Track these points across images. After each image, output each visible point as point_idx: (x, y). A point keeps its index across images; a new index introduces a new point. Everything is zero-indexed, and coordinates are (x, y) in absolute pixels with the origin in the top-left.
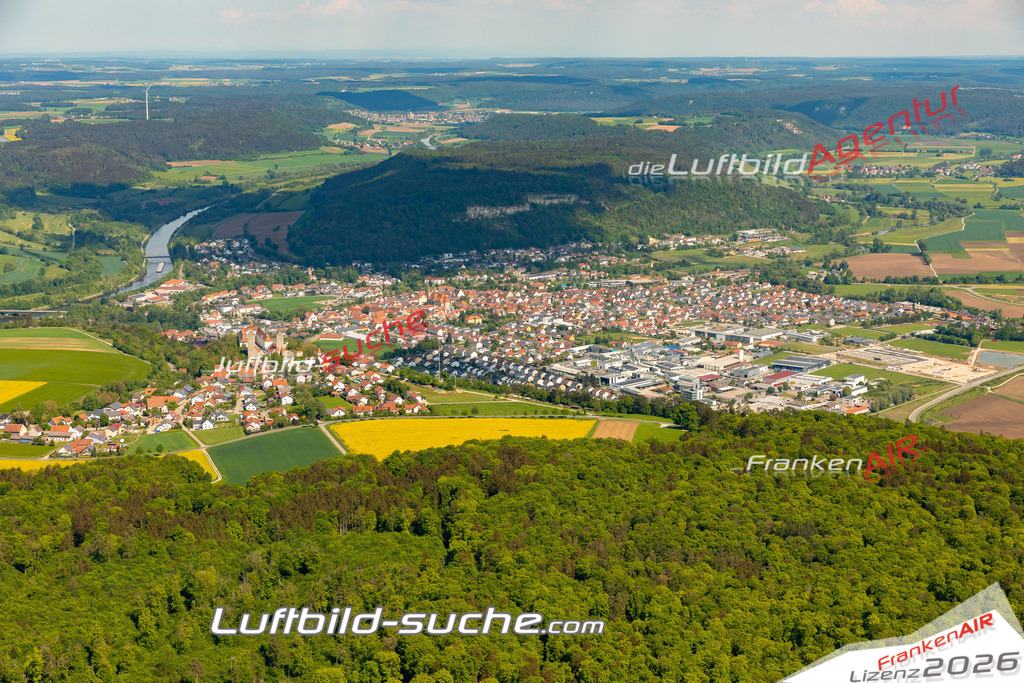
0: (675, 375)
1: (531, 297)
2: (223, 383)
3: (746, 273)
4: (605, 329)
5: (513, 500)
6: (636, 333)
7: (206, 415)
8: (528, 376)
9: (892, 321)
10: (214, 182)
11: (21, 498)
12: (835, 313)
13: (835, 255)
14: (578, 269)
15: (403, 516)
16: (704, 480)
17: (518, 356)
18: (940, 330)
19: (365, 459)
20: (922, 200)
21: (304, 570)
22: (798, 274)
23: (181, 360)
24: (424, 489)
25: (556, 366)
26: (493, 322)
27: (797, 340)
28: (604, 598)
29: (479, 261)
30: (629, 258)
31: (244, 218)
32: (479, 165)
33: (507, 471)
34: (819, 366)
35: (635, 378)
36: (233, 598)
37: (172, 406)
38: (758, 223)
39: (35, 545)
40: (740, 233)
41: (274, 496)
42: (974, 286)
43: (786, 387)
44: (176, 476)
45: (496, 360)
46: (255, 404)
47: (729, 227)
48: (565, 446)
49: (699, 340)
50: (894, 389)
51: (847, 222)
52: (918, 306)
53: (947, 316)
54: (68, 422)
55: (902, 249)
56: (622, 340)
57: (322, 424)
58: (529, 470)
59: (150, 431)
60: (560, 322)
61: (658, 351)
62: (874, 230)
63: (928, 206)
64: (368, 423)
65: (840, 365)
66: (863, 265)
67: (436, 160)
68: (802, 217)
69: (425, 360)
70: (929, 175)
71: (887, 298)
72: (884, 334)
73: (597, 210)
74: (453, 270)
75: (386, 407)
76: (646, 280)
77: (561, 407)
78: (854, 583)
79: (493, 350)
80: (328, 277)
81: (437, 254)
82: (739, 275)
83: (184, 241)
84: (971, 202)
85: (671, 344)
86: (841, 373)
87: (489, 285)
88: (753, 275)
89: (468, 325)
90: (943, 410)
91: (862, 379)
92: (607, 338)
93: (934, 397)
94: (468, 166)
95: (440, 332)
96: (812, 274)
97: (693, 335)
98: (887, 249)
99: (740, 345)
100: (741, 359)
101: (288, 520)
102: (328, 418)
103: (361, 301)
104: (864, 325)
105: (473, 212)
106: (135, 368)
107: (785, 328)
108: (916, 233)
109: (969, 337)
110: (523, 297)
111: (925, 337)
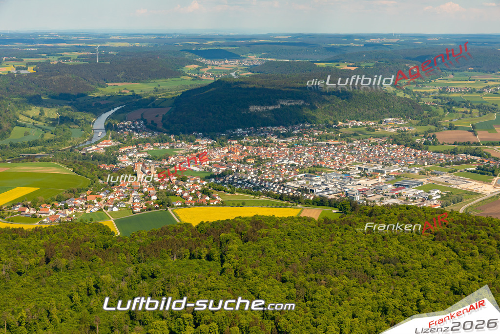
0: (347, 188)
1: (279, 150)
2: (125, 188)
3: (385, 139)
4: (314, 166)
5: (255, 245)
6: (329, 168)
7: (115, 204)
8: (274, 188)
9: (456, 163)
10: (128, 93)
11: (22, 241)
12: (428, 159)
13: (430, 131)
14: (303, 137)
15: (202, 252)
16: (348, 237)
17: (271, 179)
18: (479, 168)
19: (188, 225)
20: (475, 105)
21: (153, 276)
22: (411, 140)
24: (213, 240)
25: (289, 184)
26: (259, 162)
27: (408, 172)
28: (294, 291)
29: (254, 133)
30: (328, 132)
31: (142, 110)
32: (257, 86)
33: (254, 231)
34: (418, 185)
35: (327, 189)
36: (117, 288)
37: (99, 200)
38: (393, 115)
39: (27, 263)
40: (384, 120)
41: (142, 242)
42: (498, 147)
43: (400, 194)
44: (97, 232)
45: (259, 180)
46: (138, 199)
47: (379, 117)
48: (283, 220)
49: (360, 172)
50: (454, 196)
51: (437, 115)
52: (469, 156)
53: (483, 161)
54: (49, 207)
55: (464, 129)
56: (322, 171)
57: (170, 209)
58: (264, 231)
59: (88, 211)
60: (292, 162)
61: (339, 177)
62: (451, 119)
63: (478, 107)
64: (192, 209)
65: (428, 184)
66: (444, 136)
67: (236, 83)
68: (415, 112)
69: (225, 180)
70: (480, 92)
71: (454, 152)
72: (451, 170)
73: (313, 108)
74: (242, 137)
75: (201, 201)
76: (336, 142)
77: (285, 202)
78: (415, 286)
79: (259, 175)
80: (181, 139)
81: (234, 129)
82: (382, 140)
83: (112, 121)
85: (346, 174)
86: (427, 189)
87: (259, 144)
88: (389, 140)
89: (247, 163)
90: (477, 207)
91: (438, 191)
92: (314, 171)
93: (473, 200)
94: (251, 86)
95: (234, 167)
96: (418, 140)
97: (357, 169)
98: (456, 128)
99: (379, 174)
100: (380, 181)
101: (148, 252)
102: (173, 206)
103: (196, 151)
104: (441, 165)
105: (252, 108)
106: (83, 182)
107: (403, 166)
108: (472, 120)
109: (493, 172)
110: (275, 150)
111: (471, 171)
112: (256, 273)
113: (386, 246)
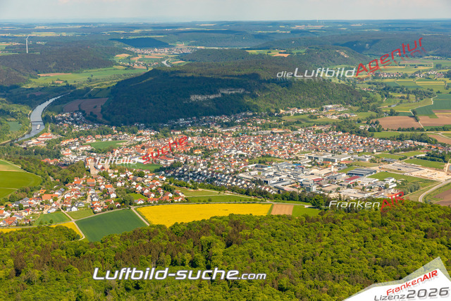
0: (300, 179)
1: (225, 140)
2: (80, 186)
3: (329, 127)
4: (263, 156)
5: (241, 248)
6: (279, 158)
7: (73, 203)
8: (227, 180)
9: (404, 150)
10: (62, 84)
12: (376, 146)
13: (372, 117)
14: (246, 126)
15: (185, 258)
16: (336, 236)
17: (221, 170)
18: (428, 155)
19: (160, 227)
20: (411, 90)
21: (137, 287)
22: (355, 127)
23: (56, 175)
24: (194, 243)
25: (241, 175)
26: (207, 153)
27: (359, 160)
29: (197, 122)
30: (271, 120)
31: (78, 102)
32: (194, 74)
33: (235, 233)
34: (371, 173)
35: (281, 180)
37: (55, 199)
38: (333, 102)
40: (324, 107)
41: (116, 247)
42: (442, 132)
43: (356, 184)
45: (210, 172)
46: (97, 198)
47: (319, 104)
48: (262, 219)
49: (310, 161)
50: (409, 185)
51: (376, 101)
52: (416, 142)
53: (431, 147)
54: (3, 208)
55: (404, 114)
56: (272, 161)
57: (133, 208)
58: (247, 232)
59: (45, 212)
60: (240, 152)
61: (291, 166)
62: (389, 104)
63: (414, 93)
64: (156, 207)
65: (381, 172)
66: (385, 122)
68: (354, 99)
69: (175, 173)
72: (401, 157)
73: (254, 96)
74: (185, 127)
75: (164, 198)
76: (281, 131)
77: (253, 198)
79: (208, 167)
80: (123, 131)
81: (176, 119)
82: (326, 128)
83: (49, 113)
84: (435, 90)
85: (297, 163)
86: (383, 176)
87: (203, 134)
88: (333, 127)
89: (195, 155)
90: (436, 194)
92: (264, 161)
93: (430, 188)
94: (189, 75)
95: (181, 158)
96: (362, 127)
97: (307, 158)
98: (397, 114)
99: (331, 163)
100: (332, 170)
101: (126, 260)
102: (136, 205)
103: (140, 143)
104: (390, 152)
105: (194, 98)
106: (33, 180)
107: (352, 154)
108: (410, 106)
109: (443, 158)
110: (221, 140)
111: (421, 158)
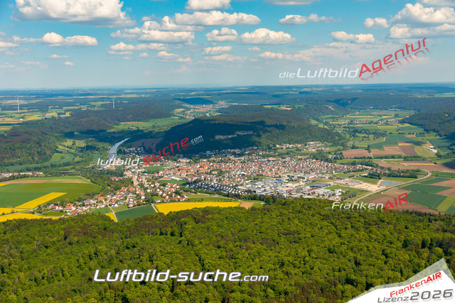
0: (278, 189)
1: (235, 165)
3: (308, 156)
4: (257, 175)
5: (203, 225)
6: (268, 176)
7: (116, 203)
8: (229, 190)
9: (354, 171)
10: (135, 129)
11: (49, 226)
13: (339, 150)
14: (252, 156)
15: (168, 230)
17: (227, 184)
18: (370, 174)
19: (161, 214)
20: (371, 132)
21: (134, 247)
22: (325, 156)
23: (112, 185)
24: (177, 222)
25: (239, 187)
27: (321, 178)
29: (219, 153)
30: (269, 152)
31: (143, 140)
32: (221, 122)
34: (327, 186)
35: (265, 190)
36: (109, 254)
37: (106, 200)
38: (314, 140)
39: (51, 240)
40: (308, 143)
41: (129, 225)
42: (384, 160)
43: (314, 193)
44: (101, 220)
45: (219, 185)
46: (132, 199)
47: (304, 142)
49: (288, 178)
50: (351, 193)
51: (345, 139)
52: (364, 166)
53: (373, 169)
54: (72, 205)
55: (362, 148)
56: (263, 178)
57: (153, 205)
59: (98, 207)
60: (243, 173)
61: (274, 182)
62: (354, 141)
63: (374, 133)
64: (168, 204)
65: (334, 186)
66: (348, 153)
67: (207, 120)
68: (330, 137)
69: (196, 185)
70: (376, 123)
71: (354, 164)
72: (351, 176)
73: (259, 136)
74: (210, 157)
75: (174, 199)
76: (274, 159)
77: (230, 198)
79: (219, 182)
80: (168, 159)
81: (205, 151)
82: (305, 157)
83: (122, 148)
84: (388, 132)
85: (279, 179)
86: (333, 189)
87: (222, 161)
88: (310, 157)
89: (212, 174)
90: (366, 200)
91: (340, 190)
92: (257, 178)
93: (363, 195)
95: (203, 177)
96: (330, 156)
97: (287, 176)
98: (357, 148)
99: (301, 179)
100: (301, 184)
101: (132, 232)
102: (155, 203)
103: (178, 167)
104: (344, 172)
105: (217, 137)
106: (97, 188)
107: (318, 174)
108: (368, 142)
109: (379, 176)
110: (232, 165)
111: (364, 176)
112: (201, 243)
113: (290, 224)
